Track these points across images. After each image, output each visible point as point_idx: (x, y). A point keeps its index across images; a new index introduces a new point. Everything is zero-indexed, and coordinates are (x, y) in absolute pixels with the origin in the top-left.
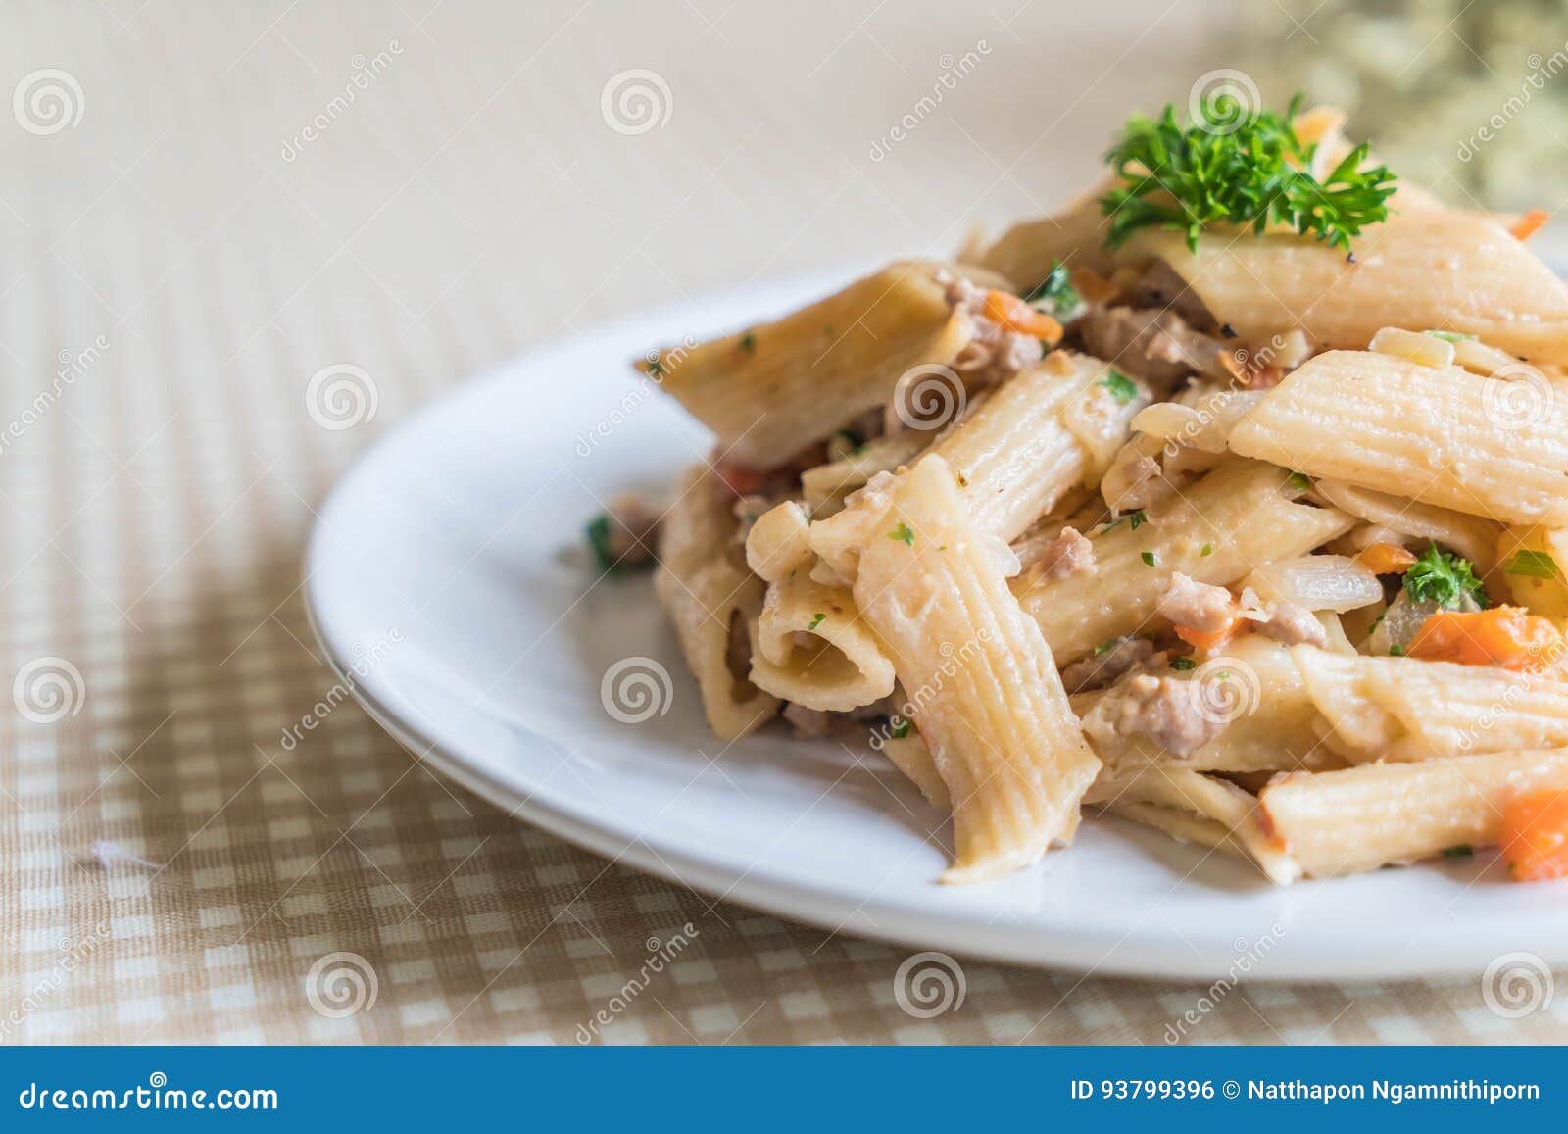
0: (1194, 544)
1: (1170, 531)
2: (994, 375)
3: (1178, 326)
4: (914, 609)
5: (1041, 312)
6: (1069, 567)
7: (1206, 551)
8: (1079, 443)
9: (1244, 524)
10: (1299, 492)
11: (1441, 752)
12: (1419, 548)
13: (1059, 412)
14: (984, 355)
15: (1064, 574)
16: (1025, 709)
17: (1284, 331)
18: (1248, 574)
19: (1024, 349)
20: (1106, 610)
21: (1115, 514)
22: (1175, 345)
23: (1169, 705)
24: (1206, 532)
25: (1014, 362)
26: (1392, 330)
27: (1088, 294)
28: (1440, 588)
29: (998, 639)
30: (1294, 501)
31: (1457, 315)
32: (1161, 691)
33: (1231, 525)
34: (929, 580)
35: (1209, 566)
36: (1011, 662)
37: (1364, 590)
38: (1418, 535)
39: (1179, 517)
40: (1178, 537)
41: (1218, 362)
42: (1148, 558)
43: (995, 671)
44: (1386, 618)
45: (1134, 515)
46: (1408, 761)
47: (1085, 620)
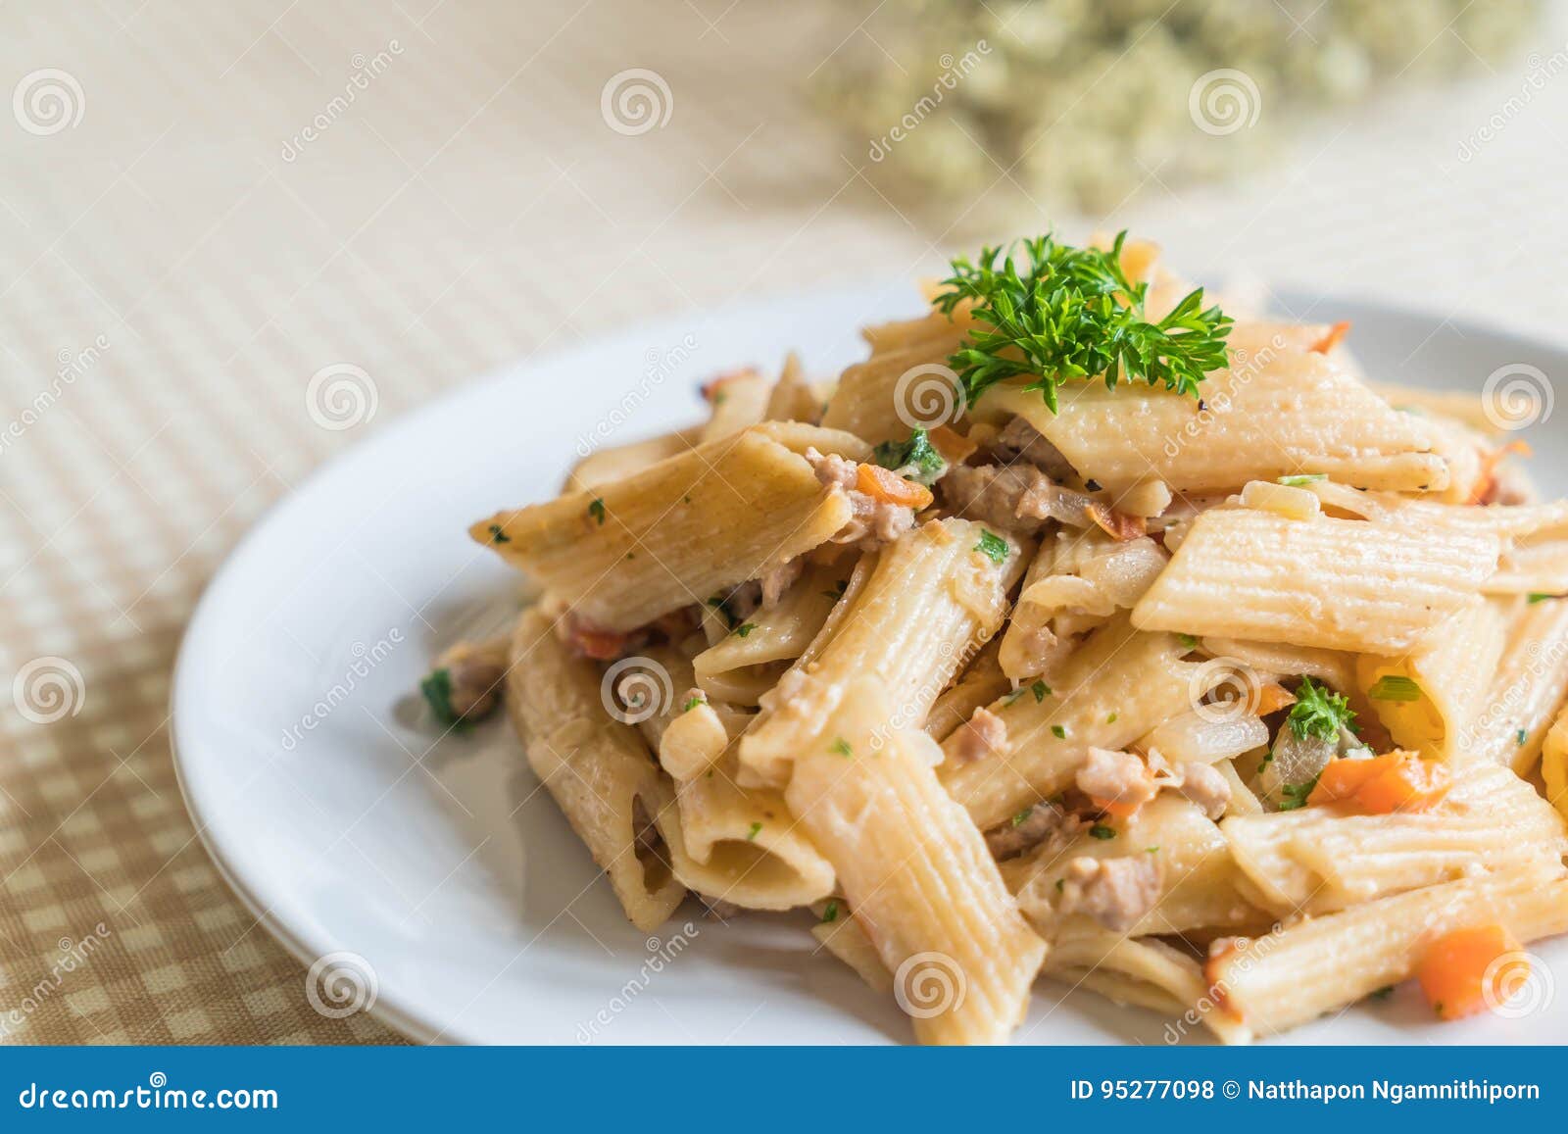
0: (1101, 713)
1: (1076, 702)
2: (871, 546)
3: (1043, 483)
4: (853, 813)
5: (907, 477)
6: (987, 748)
7: (1112, 719)
8: (970, 614)
9: (1145, 690)
10: (1186, 651)
11: (1360, 900)
12: (1291, 684)
13: (948, 586)
14: (861, 528)
15: (982, 756)
16: (969, 900)
17: (1146, 481)
18: (1148, 733)
19: (900, 519)
21: (1015, 684)
22: (1042, 502)
23: (1110, 887)
24: (1110, 701)
25: (892, 534)
26: (1258, 484)
27: (946, 453)
28: (1321, 725)
29: (933, 834)
30: (1183, 659)
31: (1309, 458)
32: (1099, 875)
33: (1133, 692)
34: (866, 785)
35: (1115, 732)
36: (949, 855)
37: (1255, 735)
38: (1294, 673)
39: (1083, 686)
40: (1085, 708)
41: (1085, 515)
42: (1058, 731)
43: (935, 864)
45: (1038, 688)
46: (1331, 913)
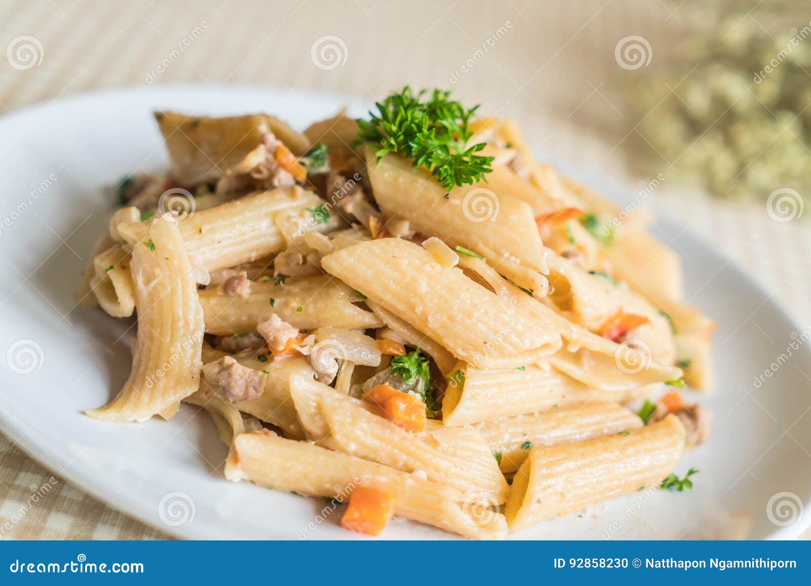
0: (295, 304)
1: (289, 293)
2: (267, 185)
3: (359, 196)
4: (148, 282)
5: (303, 164)
6: (234, 291)
7: (299, 310)
8: (280, 234)
9: (321, 304)
10: (357, 300)
11: (344, 451)
12: (409, 349)
13: (274, 215)
14: (265, 174)
15: (231, 293)
16: (176, 351)
17: (401, 219)
18: (316, 329)
19: (283, 178)
20: (244, 318)
21: (276, 274)
22: (353, 205)
23: (230, 375)
24: (303, 301)
25: (276, 182)
26: (437, 239)
27: (333, 164)
28: (406, 372)
29: (180, 312)
30: (352, 303)
31: (481, 247)
32: (231, 366)
33: (315, 302)
34: (157, 271)
35: (299, 318)
36: (181, 323)
37: (372, 358)
38: (413, 343)
39: (296, 289)
40: (290, 298)
41: (368, 221)
42: (272, 301)
43: (172, 326)
44: (376, 376)
45: (282, 277)
46: (327, 448)
47: (233, 319)
